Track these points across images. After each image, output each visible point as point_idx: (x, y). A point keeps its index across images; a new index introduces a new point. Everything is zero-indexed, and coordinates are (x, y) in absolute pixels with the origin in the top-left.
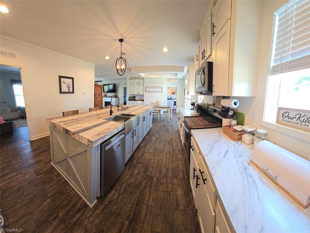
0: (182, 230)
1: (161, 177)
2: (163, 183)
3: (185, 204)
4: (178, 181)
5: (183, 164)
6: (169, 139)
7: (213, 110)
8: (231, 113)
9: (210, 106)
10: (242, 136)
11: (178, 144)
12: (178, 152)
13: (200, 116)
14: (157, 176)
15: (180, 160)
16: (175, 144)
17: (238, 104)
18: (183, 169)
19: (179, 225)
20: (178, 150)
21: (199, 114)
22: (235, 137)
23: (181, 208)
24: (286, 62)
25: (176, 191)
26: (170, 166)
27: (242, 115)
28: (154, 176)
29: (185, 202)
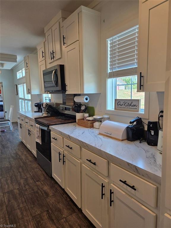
0: (56, 204)
1: (22, 186)
2: (26, 189)
3: (54, 192)
4: (41, 182)
5: (41, 170)
6: (13, 155)
7: (64, 108)
8: (83, 108)
9: (60, 105)
10: (94, 124)
11: (27, 156)
12: (31, 163)
13: (52, 116)
14: (16, 188)
15: (36, 168)
16: (23, 157)
17: (89, 99)
18: (43, 174)
19: (53, 203)
20: (30, 161)
21: (49, 115)
22: (89, 124)
23: (51, 195)
24: (116, 71)
25: (42, 189)
26: (28, 176)
27: (93, 108)
28: (13, 189)
29: (53, 191)
